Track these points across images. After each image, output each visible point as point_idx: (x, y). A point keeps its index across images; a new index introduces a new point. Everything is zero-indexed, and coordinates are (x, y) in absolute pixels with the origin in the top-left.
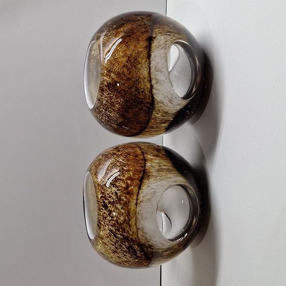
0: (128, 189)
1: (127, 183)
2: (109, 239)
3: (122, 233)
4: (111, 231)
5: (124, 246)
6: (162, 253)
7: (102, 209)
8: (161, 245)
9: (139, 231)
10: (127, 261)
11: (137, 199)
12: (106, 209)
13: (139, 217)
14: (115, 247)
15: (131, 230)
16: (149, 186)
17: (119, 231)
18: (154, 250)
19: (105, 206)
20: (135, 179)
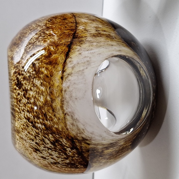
0: (50, 57)
1: (49, 50)
2: (26, 132)
3: (43, 120)
4: (28, 119)
5: (47, 141)
6: (103, 152)
7: (15, 89)
8: (100, 138)
9: (68, 117)
10: (55, 163)
11: (63, 71)
12: (20, 88)
13: (67, 96)
14: (36, 143)
15: (55, 115)
16: (80, 54)
17: (38, 118)
18: (91, 146)
19: (19, 85)
20: (62, 44)
